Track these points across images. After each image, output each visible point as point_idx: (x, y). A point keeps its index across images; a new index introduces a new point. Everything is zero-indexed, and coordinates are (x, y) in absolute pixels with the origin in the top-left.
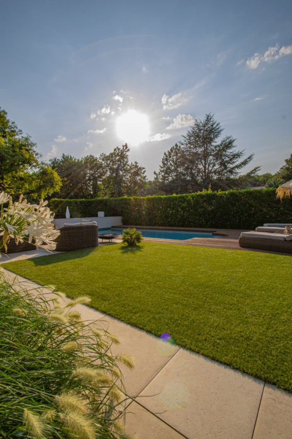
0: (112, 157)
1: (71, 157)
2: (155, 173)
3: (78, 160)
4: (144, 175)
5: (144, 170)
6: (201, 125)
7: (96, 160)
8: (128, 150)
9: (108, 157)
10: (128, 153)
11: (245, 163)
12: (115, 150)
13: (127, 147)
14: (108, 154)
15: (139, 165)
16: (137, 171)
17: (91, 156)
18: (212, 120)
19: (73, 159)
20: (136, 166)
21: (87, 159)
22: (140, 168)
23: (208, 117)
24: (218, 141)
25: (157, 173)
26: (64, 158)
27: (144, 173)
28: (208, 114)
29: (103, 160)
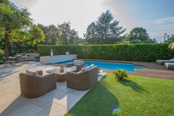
0: (63, 26)
1: (42, 25)
2: (84, 34)
3: (46, 26)
4: (77, 35)
5: (77, 33)
6: (105, 14)
7: (55, 27)
8: (70, 23)
9: (60, 26)
10: (70, 25)
11: (123, 32)
12: (64, 23)
13: (70, 22)
14: (61, 25)
15: (75, 31)
16: (74, 33)
17: (52, 25)
18: (109, 13)
19: (43, 26)
20: (74, 31)
21: (50, 26)
22: (76, 32)
23: (108, 11)
24: (112, 22)
25: (85, 34)
26: (38, 25)
27: (77, 34)
28: (108, 10)
29: (59, 27)
